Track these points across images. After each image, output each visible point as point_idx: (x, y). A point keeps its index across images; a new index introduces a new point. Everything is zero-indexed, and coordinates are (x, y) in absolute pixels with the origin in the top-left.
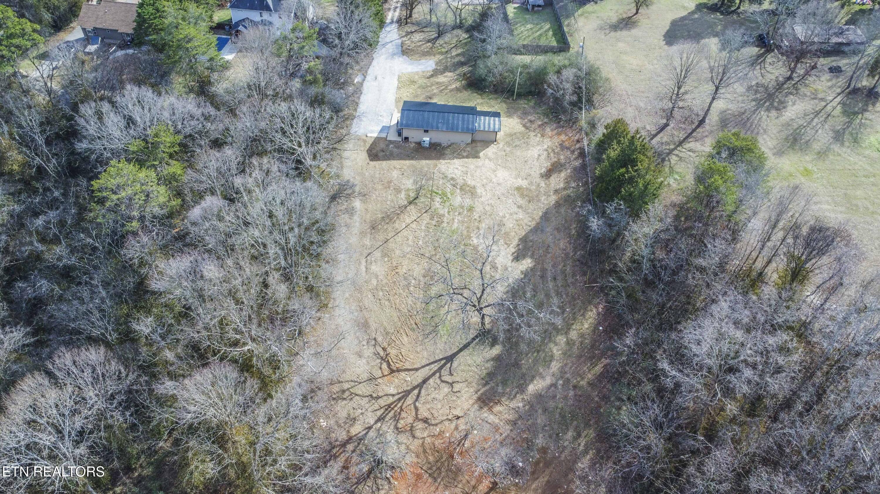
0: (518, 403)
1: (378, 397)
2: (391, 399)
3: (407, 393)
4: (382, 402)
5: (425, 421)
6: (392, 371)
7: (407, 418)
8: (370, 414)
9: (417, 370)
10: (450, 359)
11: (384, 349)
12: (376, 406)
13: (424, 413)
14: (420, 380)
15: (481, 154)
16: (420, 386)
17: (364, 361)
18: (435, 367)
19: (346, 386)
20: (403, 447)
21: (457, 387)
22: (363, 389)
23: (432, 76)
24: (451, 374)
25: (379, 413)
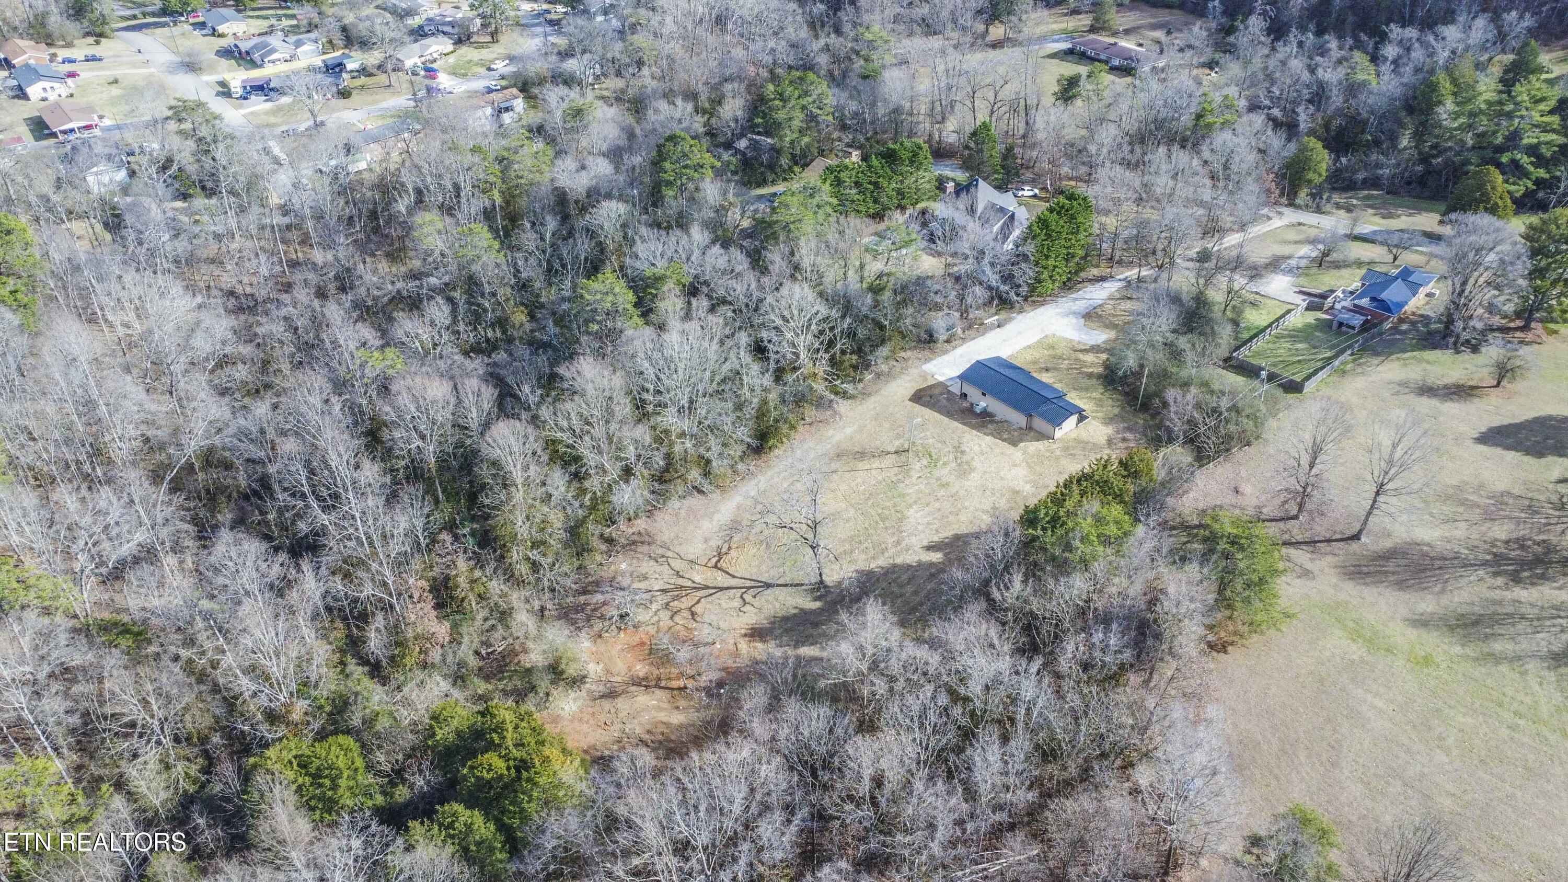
0: (778, 653)
1: (682, 577)
2: (689, 584)
3: (707, 587)
4: (681, 582)
5: (693, 614)
6: (716, 566)
7: (685, 603)
8: (661, 582)
9: (734, 577)
10: (768, 586)
11: (729, 549)
12: (672, 581)
13: (698, 609)
14: (725, 585)
15: (1022, 445)
16: (721, 589)
17: (704, 546)
18: (748, 583)
19: (669, 554)
20: (656, 618)
21: (747, 608)
22: (677, 564)
23: (1081, 351)
24: (754, 597)
25: (668, 586)
